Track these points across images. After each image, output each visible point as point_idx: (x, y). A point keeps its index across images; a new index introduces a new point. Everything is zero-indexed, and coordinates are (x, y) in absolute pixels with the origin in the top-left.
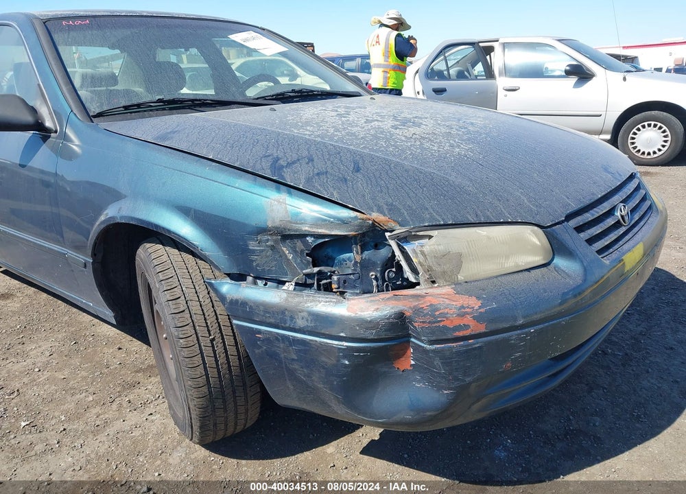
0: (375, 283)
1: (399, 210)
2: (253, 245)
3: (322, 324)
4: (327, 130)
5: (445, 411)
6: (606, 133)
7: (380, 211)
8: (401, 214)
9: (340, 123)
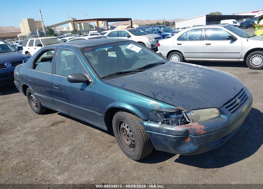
0: (180, 122)
1: (185, 106)
2: (150, 114)
3: (169, 132)
4: (162, 82)
5: (197, 151)
6: (242, 58)
7: (181, 106)
8: (186, 107)
9: (164, 79)
